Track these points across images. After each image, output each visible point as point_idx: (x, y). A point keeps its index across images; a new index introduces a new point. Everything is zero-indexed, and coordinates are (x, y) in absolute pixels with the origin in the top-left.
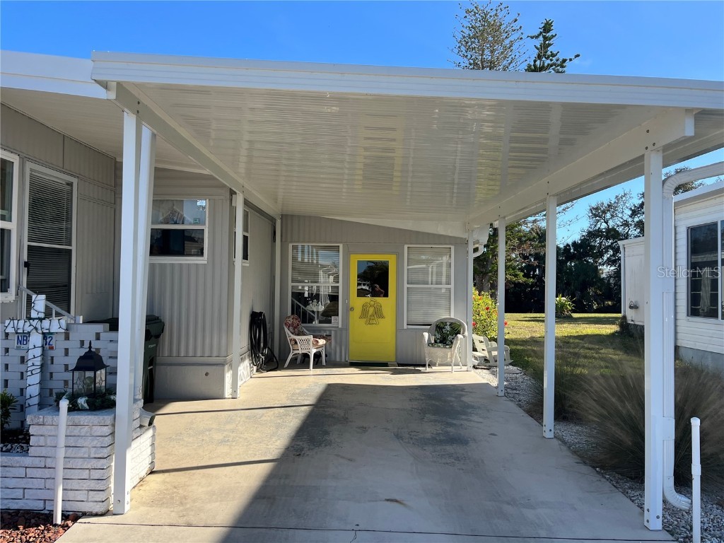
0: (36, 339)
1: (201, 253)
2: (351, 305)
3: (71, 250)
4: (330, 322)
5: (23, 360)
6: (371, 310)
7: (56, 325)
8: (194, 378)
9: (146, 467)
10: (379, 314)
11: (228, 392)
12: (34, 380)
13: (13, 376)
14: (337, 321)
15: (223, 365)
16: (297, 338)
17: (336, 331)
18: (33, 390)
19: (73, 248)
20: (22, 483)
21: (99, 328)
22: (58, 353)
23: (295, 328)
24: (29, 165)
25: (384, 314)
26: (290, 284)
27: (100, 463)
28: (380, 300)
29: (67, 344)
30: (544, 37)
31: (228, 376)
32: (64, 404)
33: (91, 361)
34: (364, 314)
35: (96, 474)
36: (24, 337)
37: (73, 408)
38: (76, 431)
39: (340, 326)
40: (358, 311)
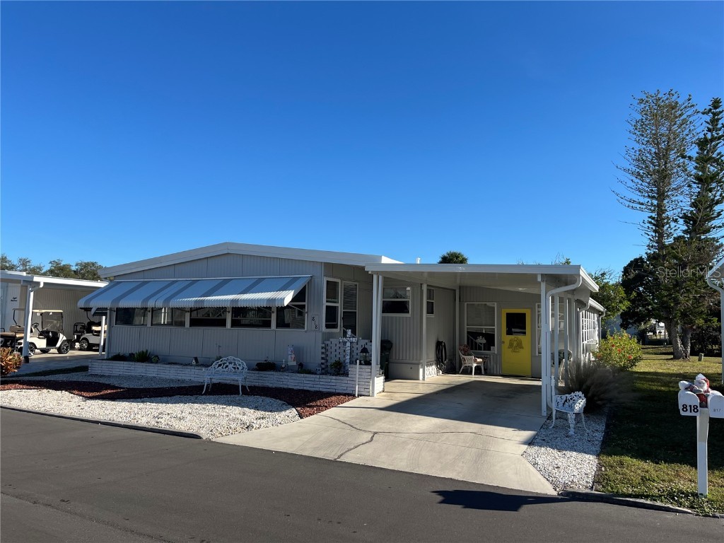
0: (348, 344)
1: (408, 312)
2: (503, 340)
3: (356, 312)
4: (490, 350)
5: (344, 351)
6: (515, 344)
7: (354, 340)
8: (405, 369)
9: (381, 390)
10: (520, 345)
11: (421, 377)
12: (348, 357)
13: (341, 356)
14: (495, 349)
15: (418, 364)
16: (465, 357)
17: (494, 356)
18: (348, 361)
19: (357, 311)
20: (347, 385)
21: (367, 341)
22: (355, 349)
23: (465, 352)
24: (343, 282)
25: (523, 346)
26: (466, 327)
27: (367, 380)
28: (521, 337)
29: (357, 346)
30: (713, 113)
31: (421, 370)
32: (358, 361)
33: (365, 350)
34: (511, 345)
35: (367, 384)
36: (345, 343)
37: (360, 364)
38: (361, 370)
39: (496, 353)
40: (507, 343)
